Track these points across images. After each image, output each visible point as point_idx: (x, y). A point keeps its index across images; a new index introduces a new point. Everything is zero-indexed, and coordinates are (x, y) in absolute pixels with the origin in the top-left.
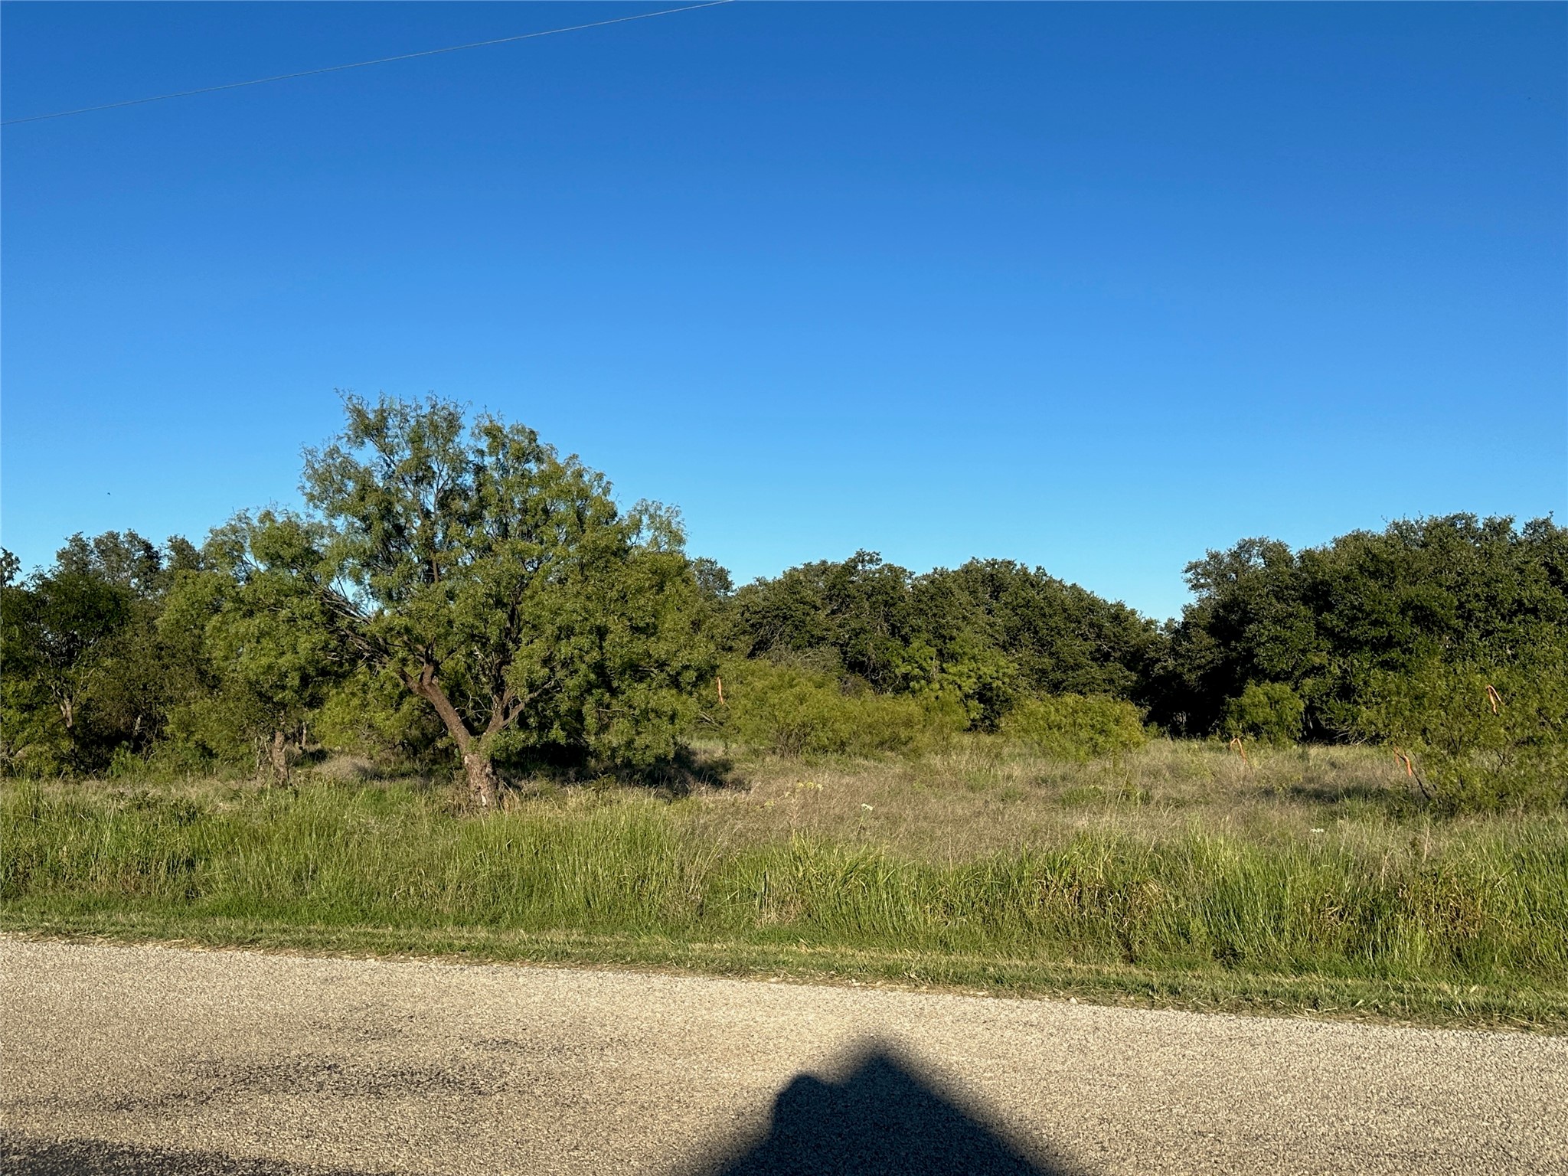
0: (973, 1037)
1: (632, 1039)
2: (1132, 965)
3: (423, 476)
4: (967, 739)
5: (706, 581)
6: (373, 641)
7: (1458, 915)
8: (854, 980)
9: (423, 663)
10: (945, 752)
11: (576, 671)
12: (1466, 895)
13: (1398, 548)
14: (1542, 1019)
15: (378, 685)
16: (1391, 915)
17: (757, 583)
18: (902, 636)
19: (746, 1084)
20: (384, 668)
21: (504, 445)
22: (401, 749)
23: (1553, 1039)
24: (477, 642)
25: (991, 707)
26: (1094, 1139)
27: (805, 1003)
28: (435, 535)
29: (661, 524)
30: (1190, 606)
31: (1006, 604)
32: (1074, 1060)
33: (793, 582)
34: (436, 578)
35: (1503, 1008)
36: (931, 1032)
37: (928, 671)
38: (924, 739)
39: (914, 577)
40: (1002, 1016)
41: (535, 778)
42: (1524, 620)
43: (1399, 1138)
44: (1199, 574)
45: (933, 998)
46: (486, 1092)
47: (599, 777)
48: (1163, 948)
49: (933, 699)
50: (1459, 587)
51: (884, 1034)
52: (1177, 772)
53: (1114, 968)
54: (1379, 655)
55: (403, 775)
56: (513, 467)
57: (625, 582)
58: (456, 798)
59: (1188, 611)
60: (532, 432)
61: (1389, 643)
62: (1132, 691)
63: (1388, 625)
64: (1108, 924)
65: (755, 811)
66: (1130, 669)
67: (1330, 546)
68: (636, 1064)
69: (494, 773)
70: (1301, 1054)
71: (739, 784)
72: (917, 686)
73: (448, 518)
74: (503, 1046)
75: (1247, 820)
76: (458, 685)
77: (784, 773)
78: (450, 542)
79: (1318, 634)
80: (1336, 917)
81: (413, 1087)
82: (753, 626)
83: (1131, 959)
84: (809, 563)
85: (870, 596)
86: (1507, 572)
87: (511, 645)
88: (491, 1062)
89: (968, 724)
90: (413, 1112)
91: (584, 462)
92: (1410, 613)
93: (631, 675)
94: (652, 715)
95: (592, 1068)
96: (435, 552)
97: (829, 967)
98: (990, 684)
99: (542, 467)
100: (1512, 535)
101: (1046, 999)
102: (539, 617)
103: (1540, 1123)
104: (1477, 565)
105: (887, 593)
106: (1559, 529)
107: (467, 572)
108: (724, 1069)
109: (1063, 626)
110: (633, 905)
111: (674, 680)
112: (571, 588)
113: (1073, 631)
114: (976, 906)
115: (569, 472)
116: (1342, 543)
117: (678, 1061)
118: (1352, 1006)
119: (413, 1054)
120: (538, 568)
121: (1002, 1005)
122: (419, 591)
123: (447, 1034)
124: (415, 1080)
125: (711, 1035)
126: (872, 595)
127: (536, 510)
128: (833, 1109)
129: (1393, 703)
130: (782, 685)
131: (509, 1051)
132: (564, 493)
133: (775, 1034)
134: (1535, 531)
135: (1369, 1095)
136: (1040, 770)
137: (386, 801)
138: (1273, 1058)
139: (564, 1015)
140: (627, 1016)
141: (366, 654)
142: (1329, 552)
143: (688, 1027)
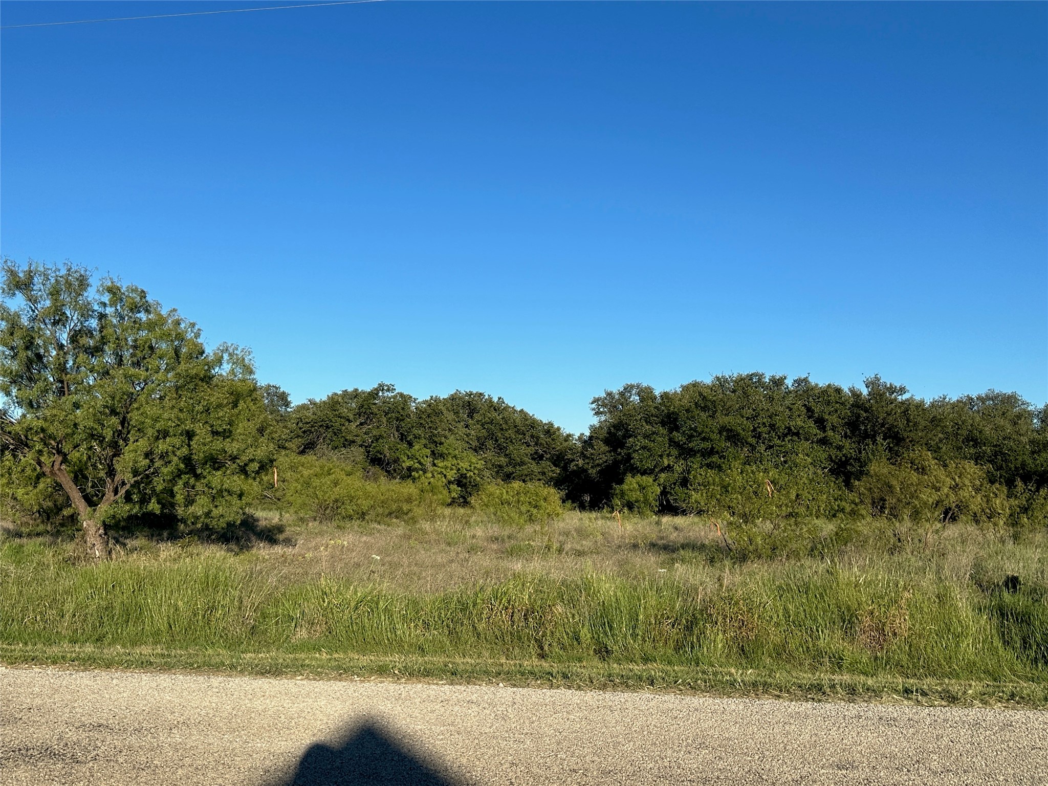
0: (432, 712)
1: (193, 722)
2: (543, 660)
3: (59, 320)
4: (448, 511)
5: (272, 401)
6: (17, 437)
7: (743, 624)
8: (356, 676)
9: (54, 454)
10: (432, 519)
11: (170, 462)
12: (748, 612)
13: (718, 392)
14: (788, 691)
15: (19, 469)
16: (703, 624)
17: (309, 403)
18: (407, 441)
19: (272, 751)
20: (25, 457)
21: (121, 300)
22: (38, 515)
23: (793, 703)
24: (96, 440)
25: (466, 489)
26: (506, 777)
27: (320, 693)
28: (66, 362)
29: (237, 360)
30: (594, 425)
31: (478, 421)
32: (497, 725)
33: (334, 403)
34: (66, 393)
35: (765, 684)
36: (405, 710)
37: (424, 465)
38: (418, 511)
39: (417, 401)
40: (453, 697)
41: (137, 537)
42: (791, 440)
43: (697, 770)
44: (599, 405)
45: (409, 687)
46: (82, 761)
47: (185, 537)
48: (564, 648)
49: (427, 484)
50: (753, 418)
51: (373, 712)
52: (582, 533)
53: (531, 662)
54: (706, 460)
55: (38, 535)
56: (127, 315)
57: (209, 400)
58: (77, 551)
59: (593, 429)
60: (143, 291)
61: (711, 452)
62: (556, 480)
63: (711, 441)
64: (529, 634)
65: (298, 560)
66: (555, 465)
67: (679, 390)
68: (195, 739)
69: (105, 534)
70: (641, 716)
71: (288, 542)
72: (417, 475)
73: (77, 351)
74: (98, 728)
75: (621, 564)
76: (81, 470)
77: (321, 533)
78: (78, 368)
79: (670, 445)
80: (670, 626)
81: (27, 759)
82: (304, 432)
83: (542, 656)
84: (346, 390)
85: (387, 414)
86: (782, 410)
87: (121, 442)
88: (88, 739)
89: (450, 501)
90: (26, 777)
91: (181, 314)
92: (725, 433)
93: (210, 465)
94: (225, 494)
95: (162, 743)
96: (66, 374)
97: (339, 667)
98: (466, 474)
99: (150, 317)
100: (785, 387)
101: (484, 685)
102: (143, 423)
103: (782, 757)
104: (765, 405)
105: (398, 412)
106: (813, 384)
107: (89, 390)
108: (258, 741)
109: (514, 437)
110: (203, 627)
111: (243, 468)
112: (167, 403)
113: (520, 440)
114: (445, 623)
115: (170, 321)
116: (685, 388)
117: (226, 736)
118: (675, 684)
119: (29, 735)
120: (144, 388)
121: (454, 690)
122: (53, 402)
123: (56, 721)
124: (29, 754)
125: (251, 717)
126: (389, 413)
127: (144, 346)
128: (333, 765)
129: (711, 490)
130: (322, 474)
131: (102, 732)
132: (165, 336)
133: (296, 715)
134: (799, 385)
135: (681, 742)
136: (494, 532)
137: (23, 553)
138: (624, 719)
139: (144, 706)
140: (191, 706)
141: (11, 447)
142: (678, 394)
143: (234, 712)
